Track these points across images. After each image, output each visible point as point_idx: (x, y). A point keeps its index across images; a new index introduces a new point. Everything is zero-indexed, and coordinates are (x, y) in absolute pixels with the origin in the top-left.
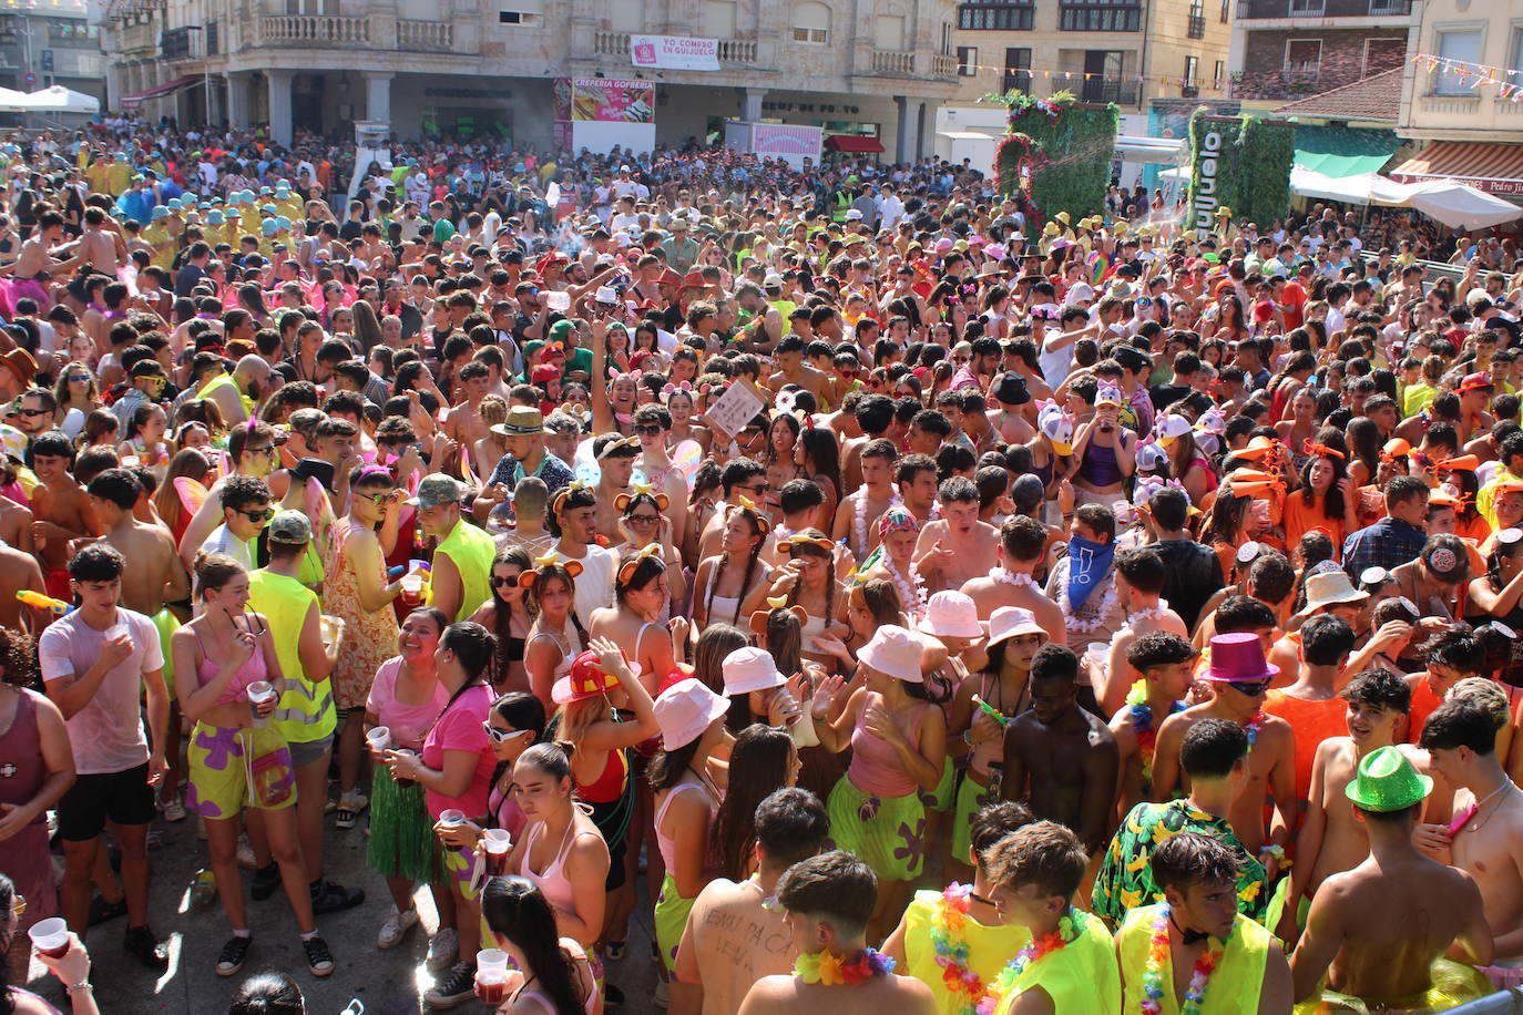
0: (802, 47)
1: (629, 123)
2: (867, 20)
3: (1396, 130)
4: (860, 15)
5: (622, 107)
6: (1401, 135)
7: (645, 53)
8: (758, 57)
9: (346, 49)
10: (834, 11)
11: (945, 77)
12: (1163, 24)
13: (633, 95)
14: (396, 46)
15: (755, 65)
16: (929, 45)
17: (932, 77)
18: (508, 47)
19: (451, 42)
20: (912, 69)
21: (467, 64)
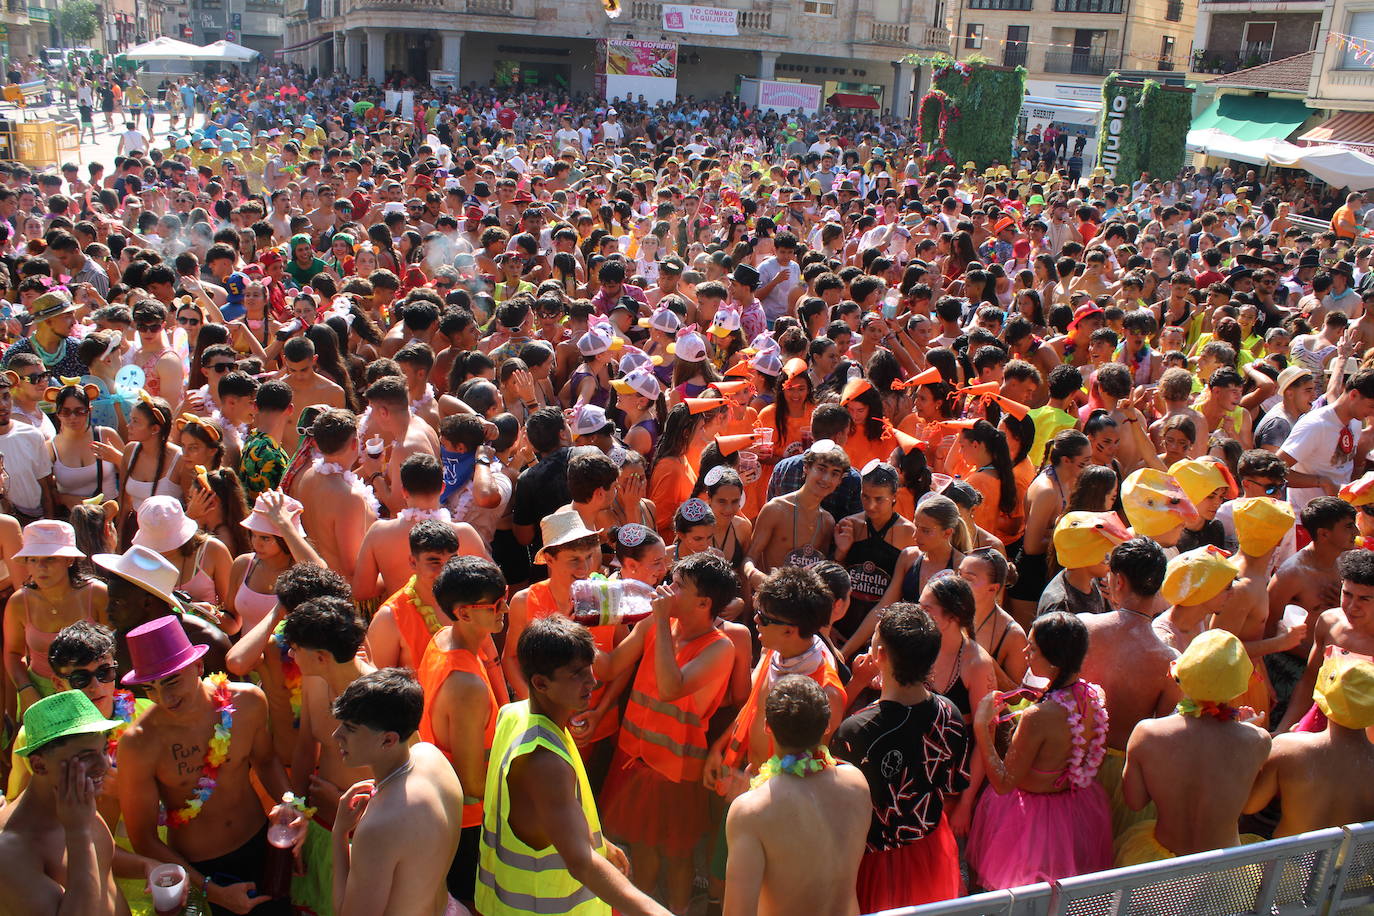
0: (811, 18)
1: (654, 78)
3: (1306, 101)
5: (650, 63)
6: (1309, 104)
7: (675, 20)
8: (773, 25)
9: (425, 11)
11: (936, 46)
12: (1143, 7)
13: (659, 54)
14: (465, 10)
15: (769, 32)
16: (922, 19)
17: (924, 46)
18: (559, 12)
19: (511, 7)
20: (906, 39)
21: (525, 26)
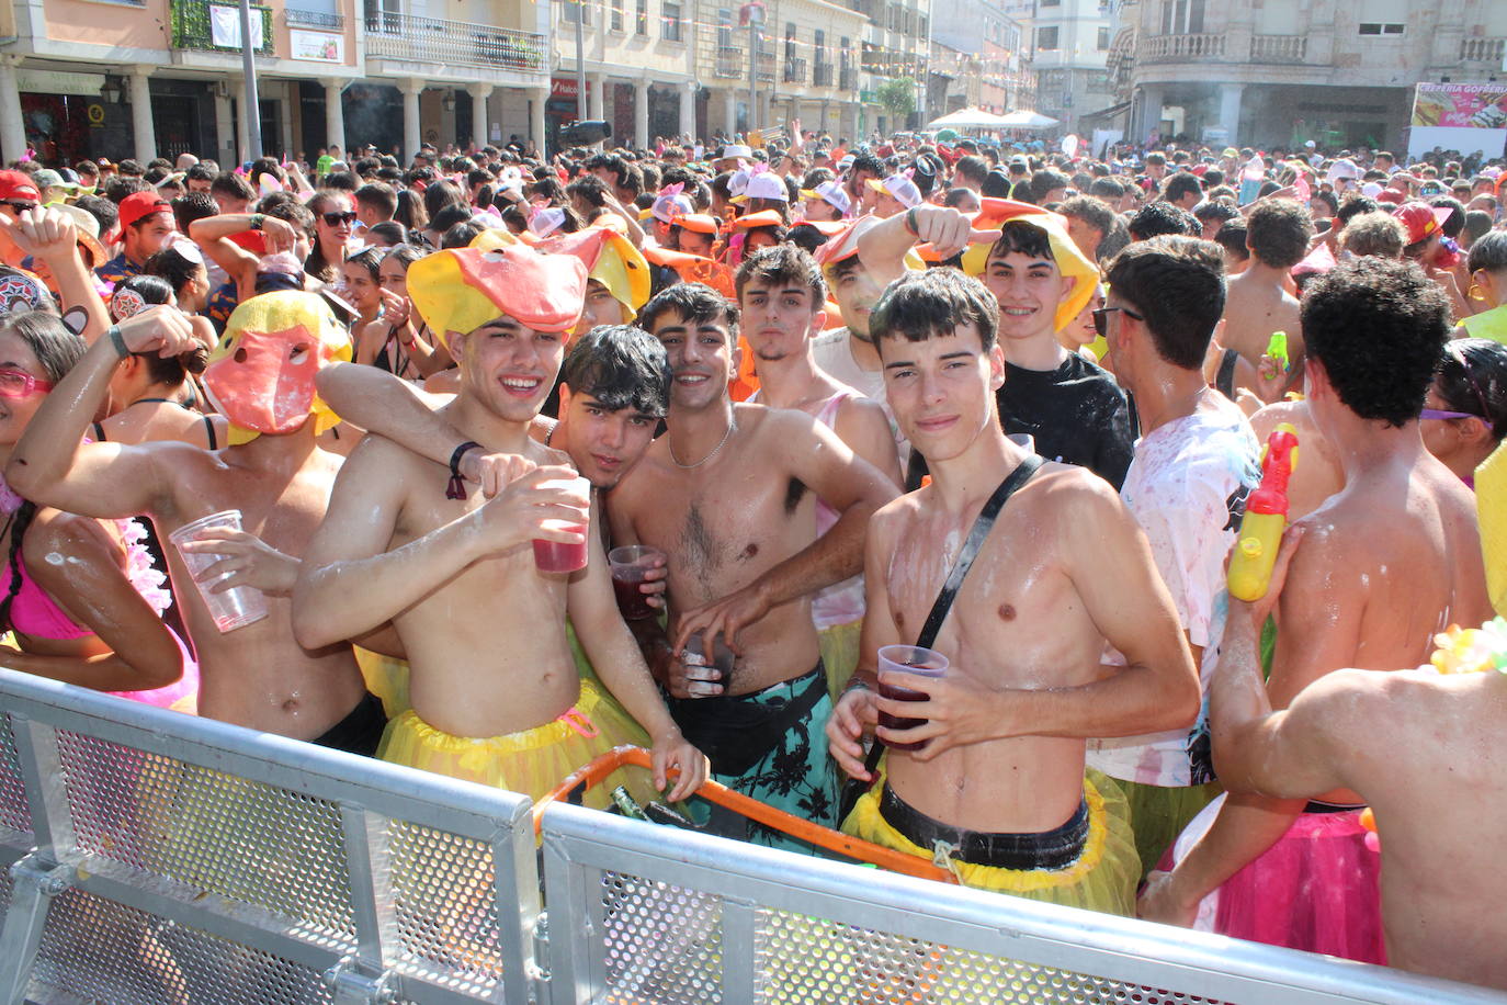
1: (1476, 129)
5: (1470, 112)
9: (1202, 63)
13: (1484, 100)
14: (1248, 59)
18: (1363, 58)
19: (1303, 54)
21: (1317, 75)
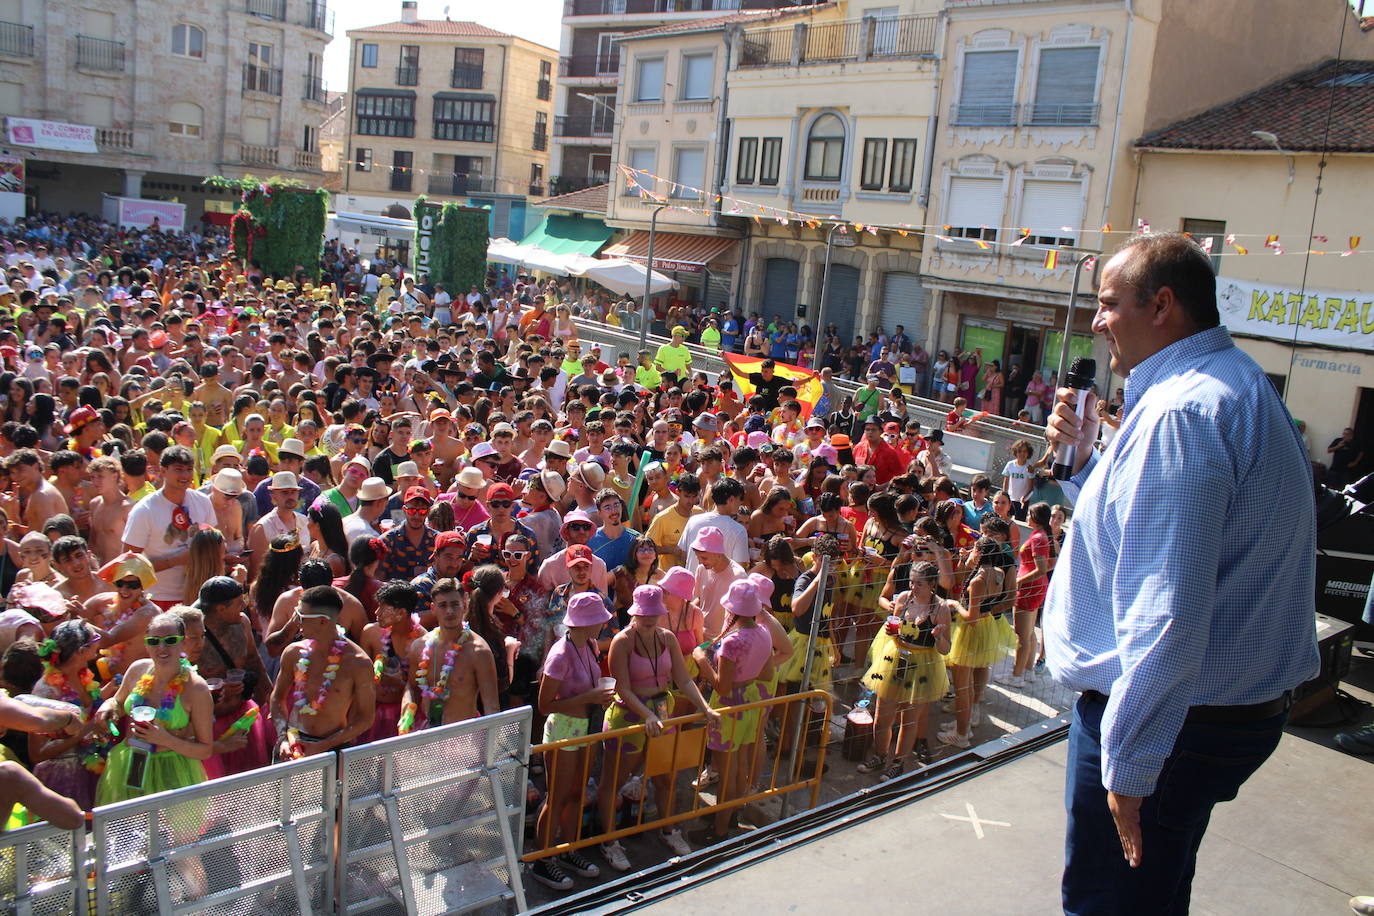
0: (176, 139)
2: (235, 120)
3: (606, 221)
4: (229, 115)
6: (609, 224)
7: (23, 134)
8: (135, 144)
10: (206, 110)
11: (306, 168)
12: (510, 137)
15: (131, 151)
16: (291, 143)
17: (294, 169)
20: (276, 161)
